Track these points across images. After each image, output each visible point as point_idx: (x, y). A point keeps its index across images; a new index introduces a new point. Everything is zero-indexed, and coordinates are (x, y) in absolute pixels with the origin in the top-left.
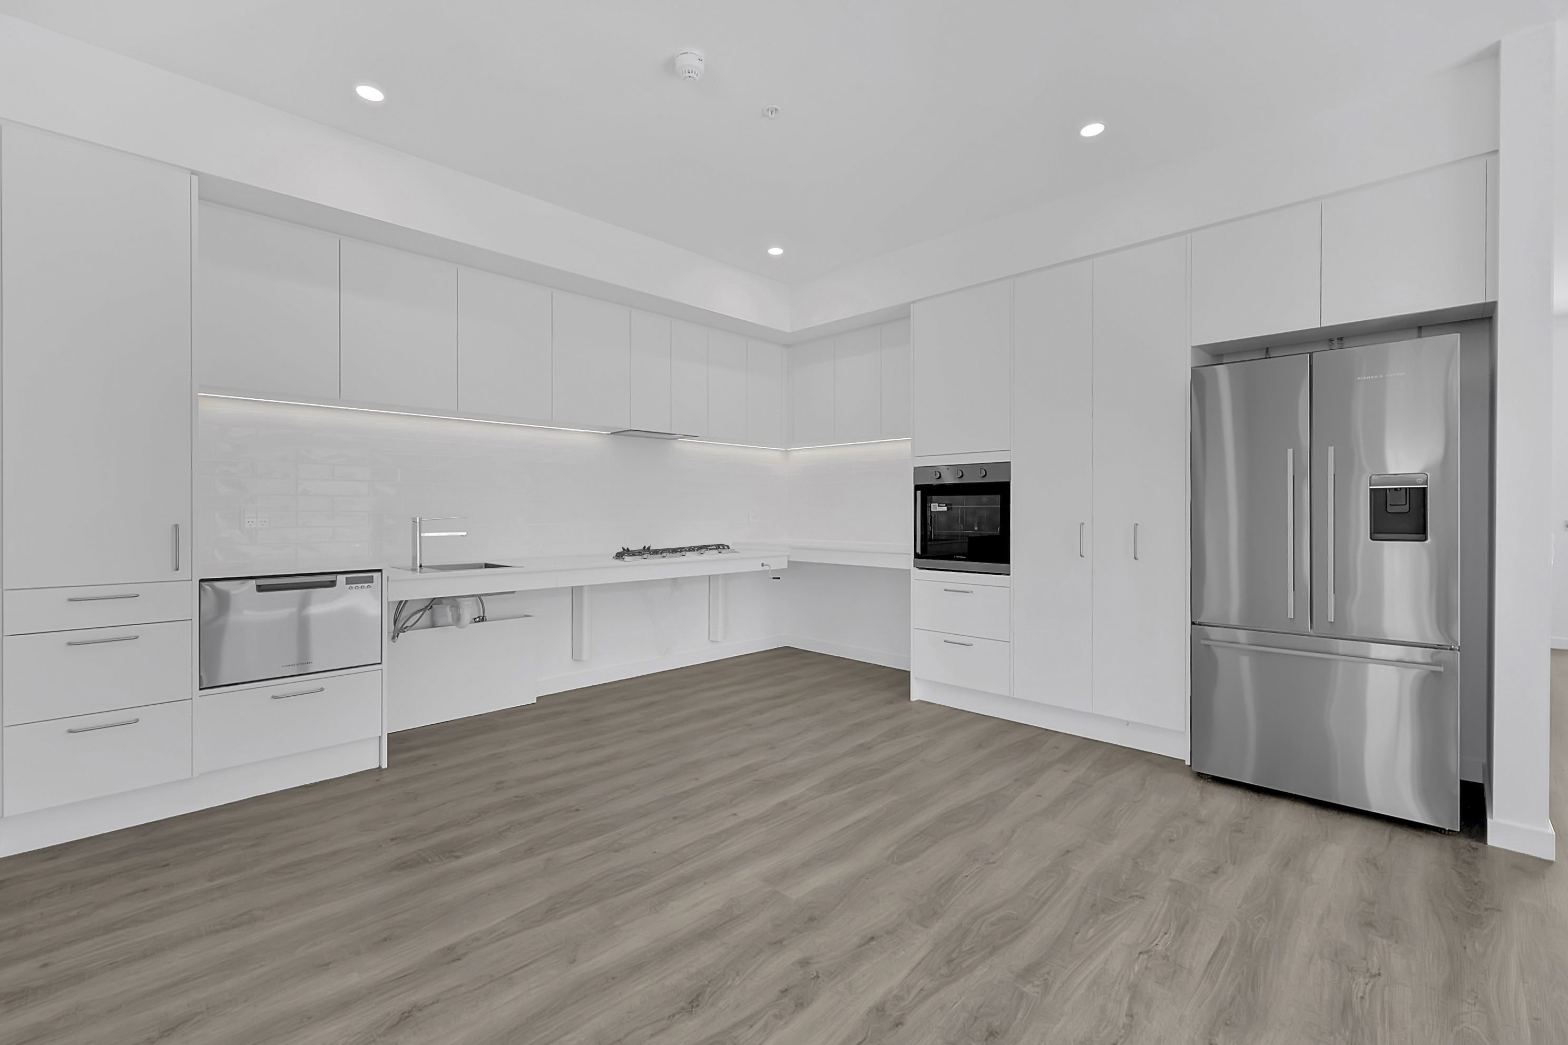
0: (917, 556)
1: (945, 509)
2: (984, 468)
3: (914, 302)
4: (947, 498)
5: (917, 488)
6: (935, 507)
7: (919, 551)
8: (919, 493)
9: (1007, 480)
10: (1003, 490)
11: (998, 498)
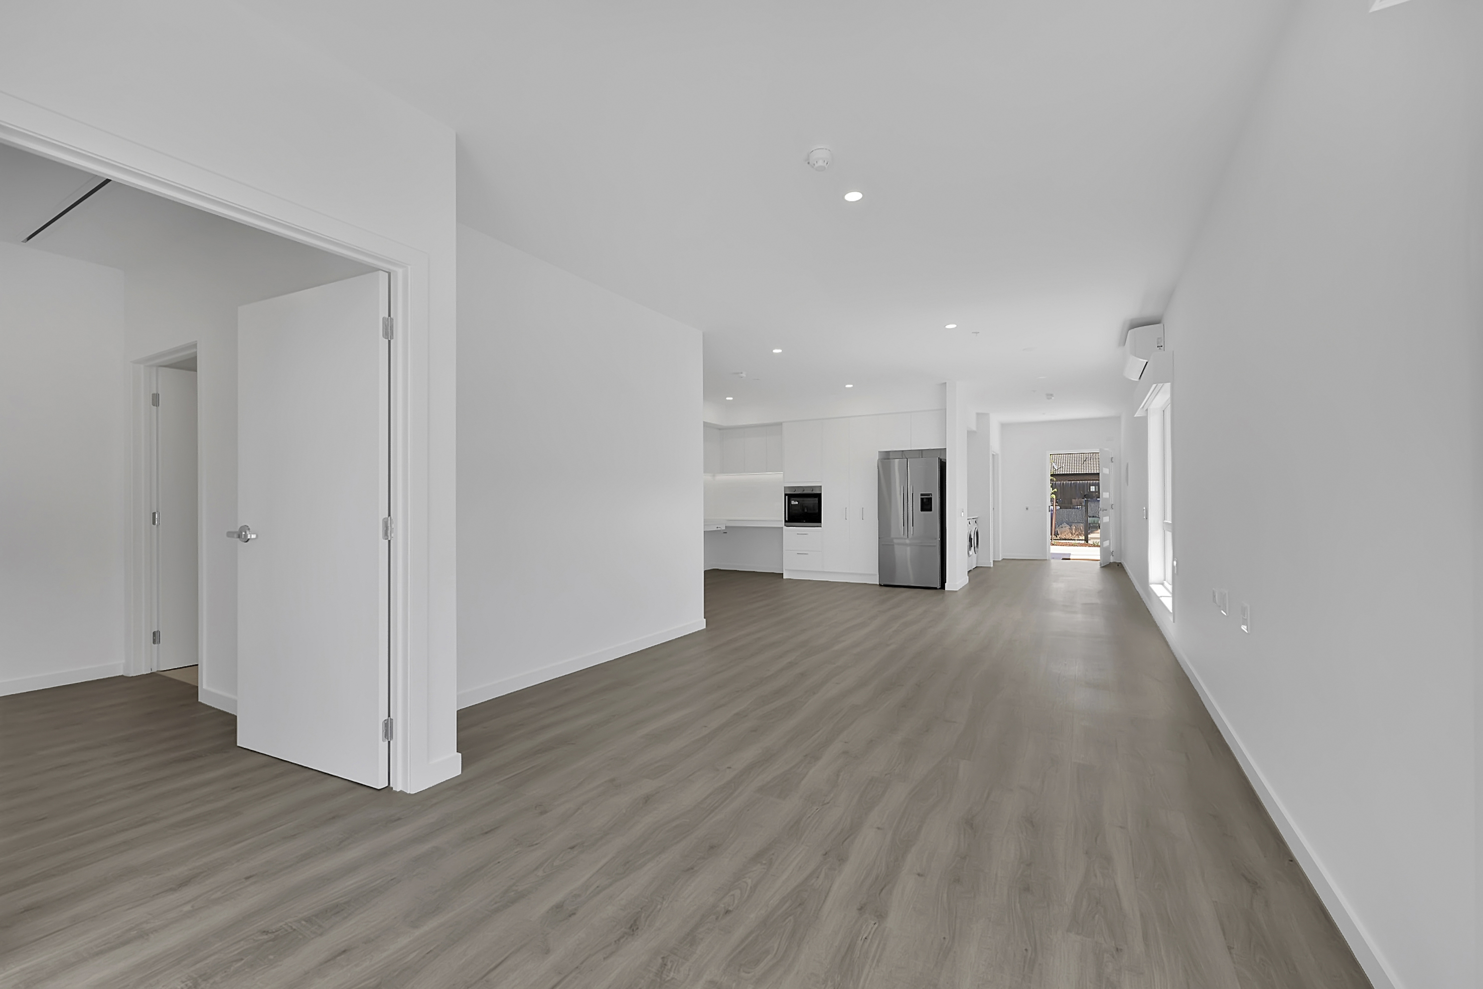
0: (786, 521)
1: (797, 503)
2: (812, 488)
3: (784, 422)
4: (798, 499)
5: (786, 495)
6: (793, 503)
7: (787, 519)
8: (787, 497)
9: (819, 492)
10: (819, 496)
11: (817, 499)
